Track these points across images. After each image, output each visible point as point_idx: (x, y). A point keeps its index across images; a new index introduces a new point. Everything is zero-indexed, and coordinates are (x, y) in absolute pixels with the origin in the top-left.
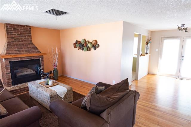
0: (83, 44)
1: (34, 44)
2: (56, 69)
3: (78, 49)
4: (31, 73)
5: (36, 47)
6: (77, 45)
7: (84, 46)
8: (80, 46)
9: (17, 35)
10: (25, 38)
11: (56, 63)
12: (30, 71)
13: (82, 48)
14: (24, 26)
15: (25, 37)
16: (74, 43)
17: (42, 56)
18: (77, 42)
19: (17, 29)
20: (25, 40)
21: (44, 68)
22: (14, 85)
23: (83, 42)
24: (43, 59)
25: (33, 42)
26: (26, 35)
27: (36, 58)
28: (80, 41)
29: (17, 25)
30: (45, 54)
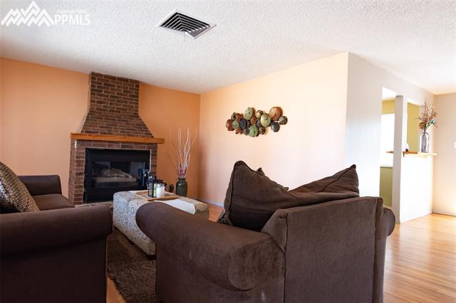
0: (249, 120)
1: (141, 120)
2: (184, 179)
3: (237, 133)
4: (127, 180)
5: (145, 125)
6: (235, 123)
7: (250, 125)
8: (241, 125)
9: (111, 96)
10: (125, 106)
11: (185, 165)
12: (126, 177)
13: (245, 130)
14: (126, 80)
15: (126, 102)
16: (229, 121)
17: (154, 145)
18: (234, 117)
19: (112, 86)
20: (124, 109)
21: (155, 173)
22: (88, 201)
23: (247, 117)
24: (156, 151)
25: (140, 115)
26: (128, 99)
27: (141, 147)
28: (242, 115)
29: (113, 78)
30: (162, 141)
